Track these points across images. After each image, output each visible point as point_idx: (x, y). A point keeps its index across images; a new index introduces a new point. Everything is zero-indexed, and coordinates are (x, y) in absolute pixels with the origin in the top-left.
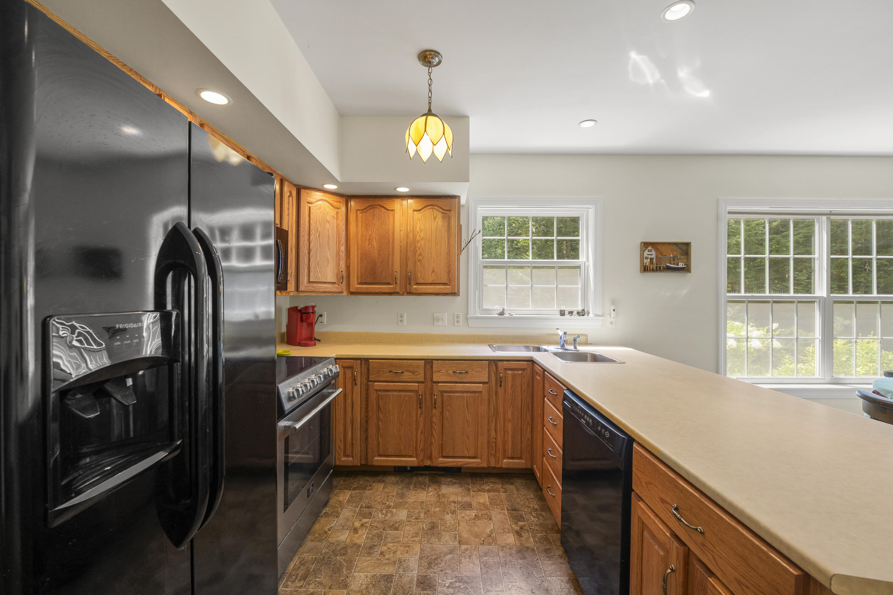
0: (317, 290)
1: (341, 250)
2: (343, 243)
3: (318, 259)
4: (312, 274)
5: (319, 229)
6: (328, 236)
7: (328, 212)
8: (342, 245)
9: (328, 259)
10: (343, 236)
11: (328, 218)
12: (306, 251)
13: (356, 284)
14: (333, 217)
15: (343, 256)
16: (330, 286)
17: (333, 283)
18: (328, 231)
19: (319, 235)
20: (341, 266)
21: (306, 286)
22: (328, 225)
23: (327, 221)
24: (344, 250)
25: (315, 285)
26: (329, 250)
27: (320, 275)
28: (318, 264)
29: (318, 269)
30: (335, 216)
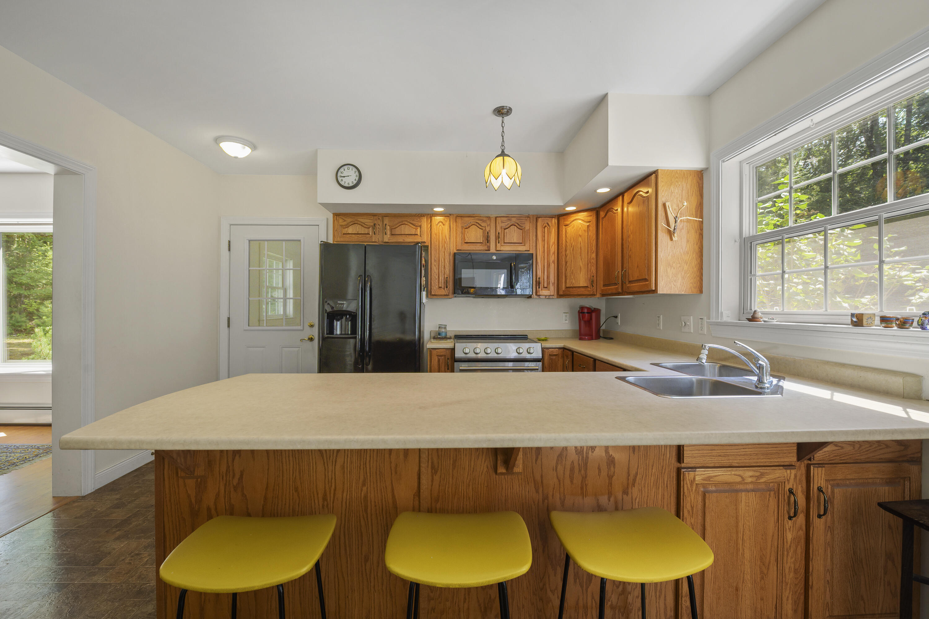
0: (572, 293)
1: (592, 258)
2: (594, 251)
3: (573, 268)
4: (568, 281)
5: (573, 244)
6: (581, 248)
7: (580, 228)
8: (593, 253)
9: (581, 268)
10: (594, 244)
11: (580, 233)
12: (564, 263)
13: (602, 287)
14: (585, 230)
15: (594, 262)
16: (583, 289)
17: (587, 287)
18: (580, 244)
19: (573, 249)
20: (592, 271)
21: (564, 291)
22: (580, 239)
23: (580, 235)
24: (594, 258)
25: (571, 289)
26: (581, 259)
27: (574, 282)
28: (572, 272)
29: (572, 277)
30: (586, 229)
